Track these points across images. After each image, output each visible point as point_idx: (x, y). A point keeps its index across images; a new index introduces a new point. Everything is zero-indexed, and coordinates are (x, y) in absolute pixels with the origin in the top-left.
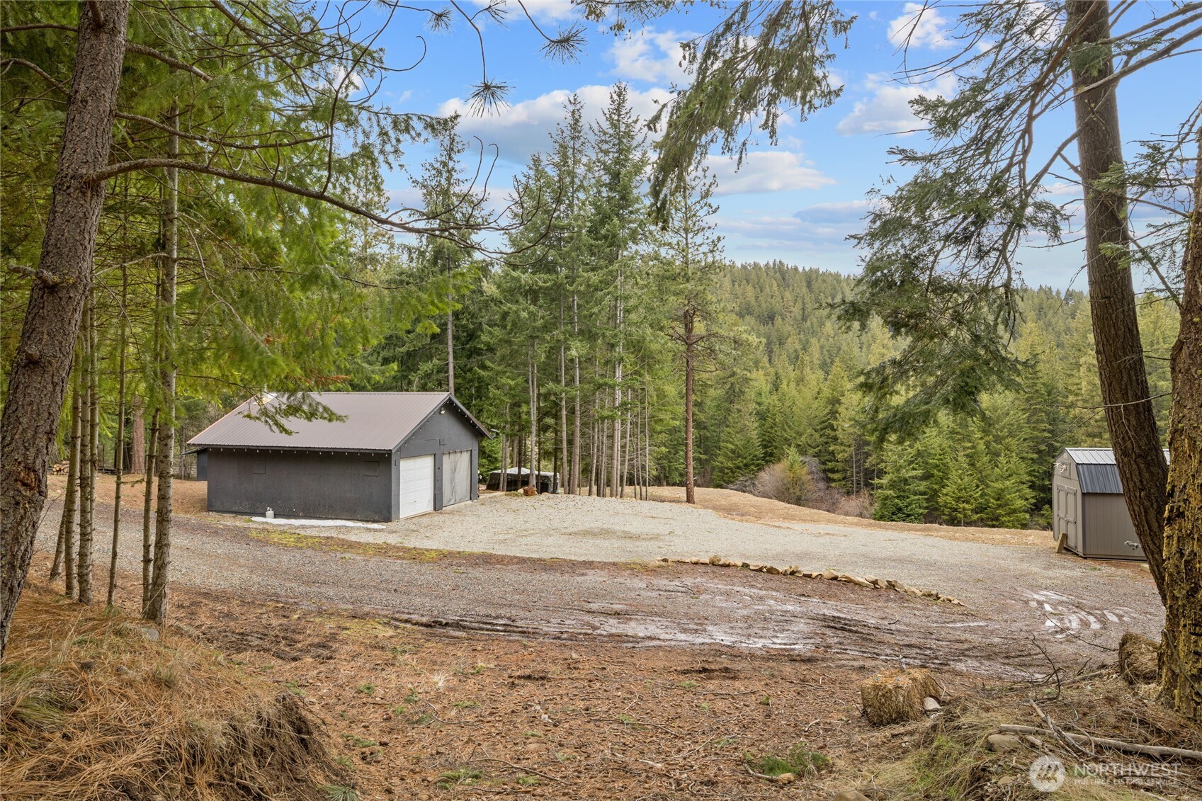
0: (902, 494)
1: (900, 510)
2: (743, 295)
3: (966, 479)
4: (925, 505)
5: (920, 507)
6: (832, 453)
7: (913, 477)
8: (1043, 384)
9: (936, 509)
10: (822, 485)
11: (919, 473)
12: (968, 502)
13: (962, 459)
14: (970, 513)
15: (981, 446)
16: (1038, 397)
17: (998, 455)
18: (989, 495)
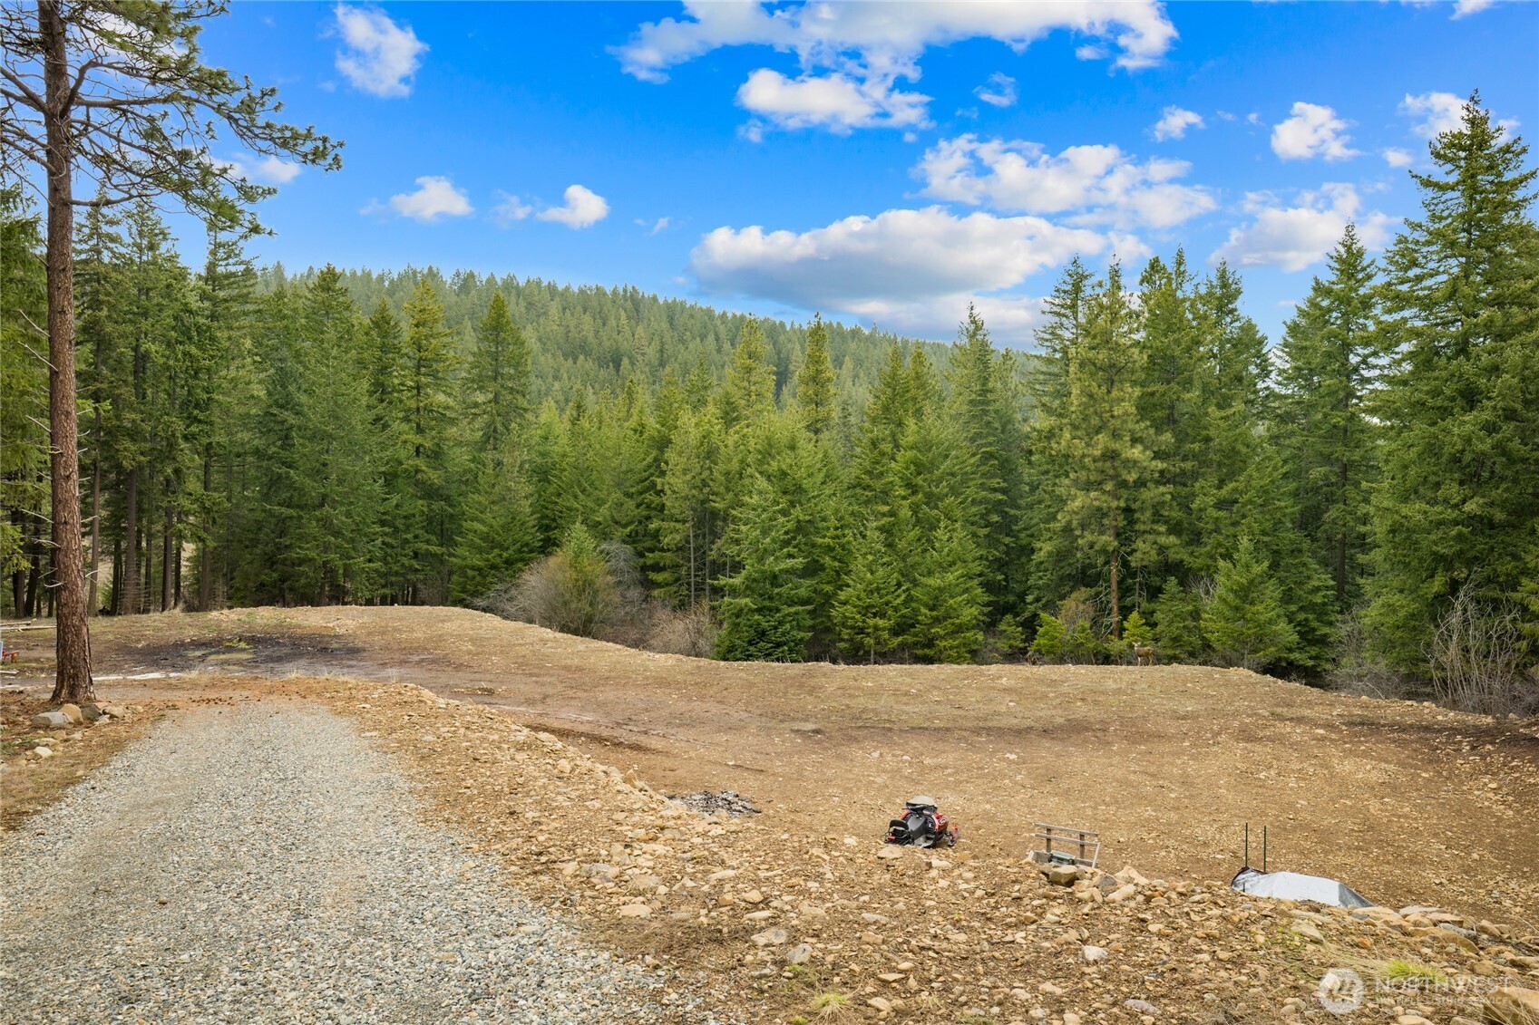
0: (767, 603)
1: (762, 634)
2: (576, 327)
3: (881, 572)
4: (809, 622)
5: (800, 628)
6: (656, 535)
7: (787, 571)
8: (996, 412)
9: (828, 630)
10: (635, 593)
11: (799, 562)
12: (883, 616)
13: (873, 534)
14: (885, 635)
15: (905, 513)
16: (988, 434)
17: (933, 527)
18: (918, 600)
